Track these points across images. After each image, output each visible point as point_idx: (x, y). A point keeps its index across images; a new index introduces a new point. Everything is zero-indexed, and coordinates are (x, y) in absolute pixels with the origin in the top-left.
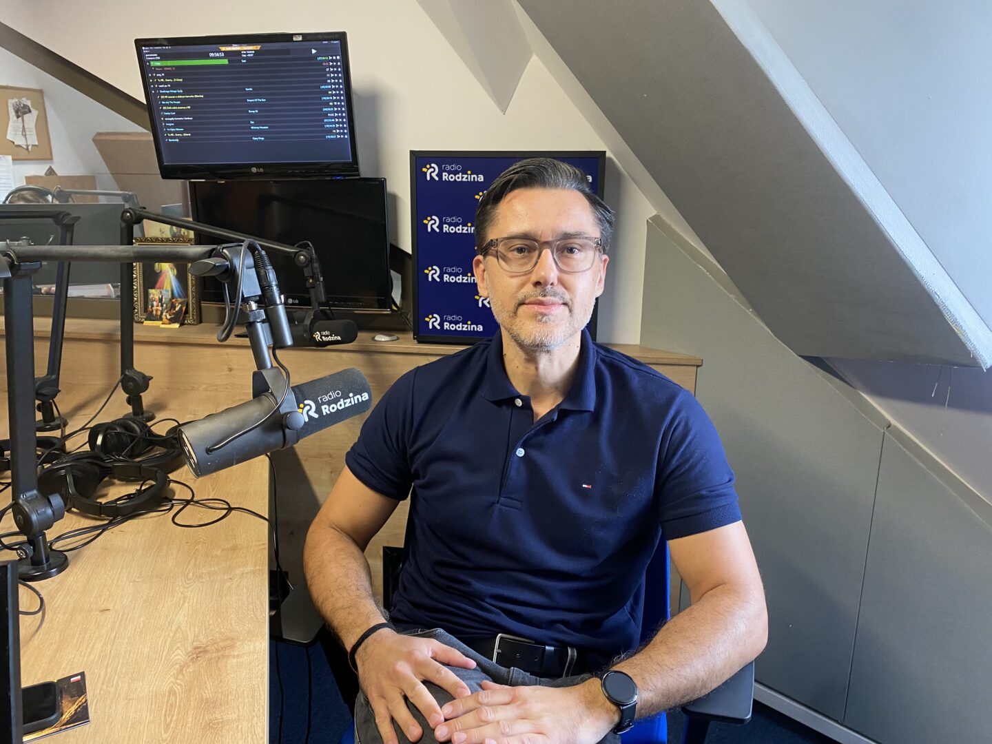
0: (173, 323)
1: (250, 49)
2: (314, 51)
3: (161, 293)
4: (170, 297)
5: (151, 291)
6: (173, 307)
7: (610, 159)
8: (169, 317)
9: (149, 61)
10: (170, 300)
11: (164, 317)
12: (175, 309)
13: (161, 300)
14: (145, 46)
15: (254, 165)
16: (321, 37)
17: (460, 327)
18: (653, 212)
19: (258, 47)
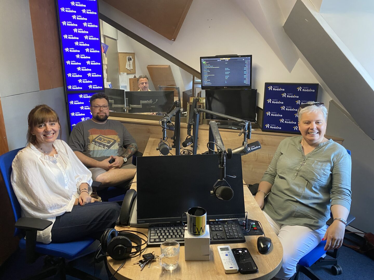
1: (227, 59)
2: (243, 59)
7: (320, 85)
9: (203, 62)
14: (202, 59)
15: (225, 86)
16: (246, 56)
17: (275, 128)
18: (331, 99)
19: (229, 59)
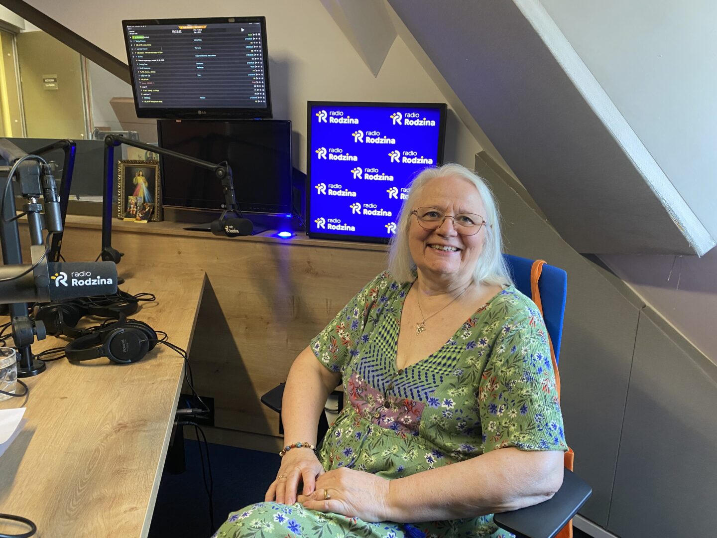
0: (143, 219)
1: (198, 28)
2: (242, 30)
3: (136, 198)
4: (142, 202)
5: (130, 197)
6: (144, 208)
7: (450, 110)
8: (140, 215)
9: (131, 36)
10: (143, 204)
11: (137, 215)
12: (145, 210)
13: (136, 204)
14: (129, 25)
15: (200, 109)
16: (247, 20)
18: (481, 150)
19: (205, 27)
